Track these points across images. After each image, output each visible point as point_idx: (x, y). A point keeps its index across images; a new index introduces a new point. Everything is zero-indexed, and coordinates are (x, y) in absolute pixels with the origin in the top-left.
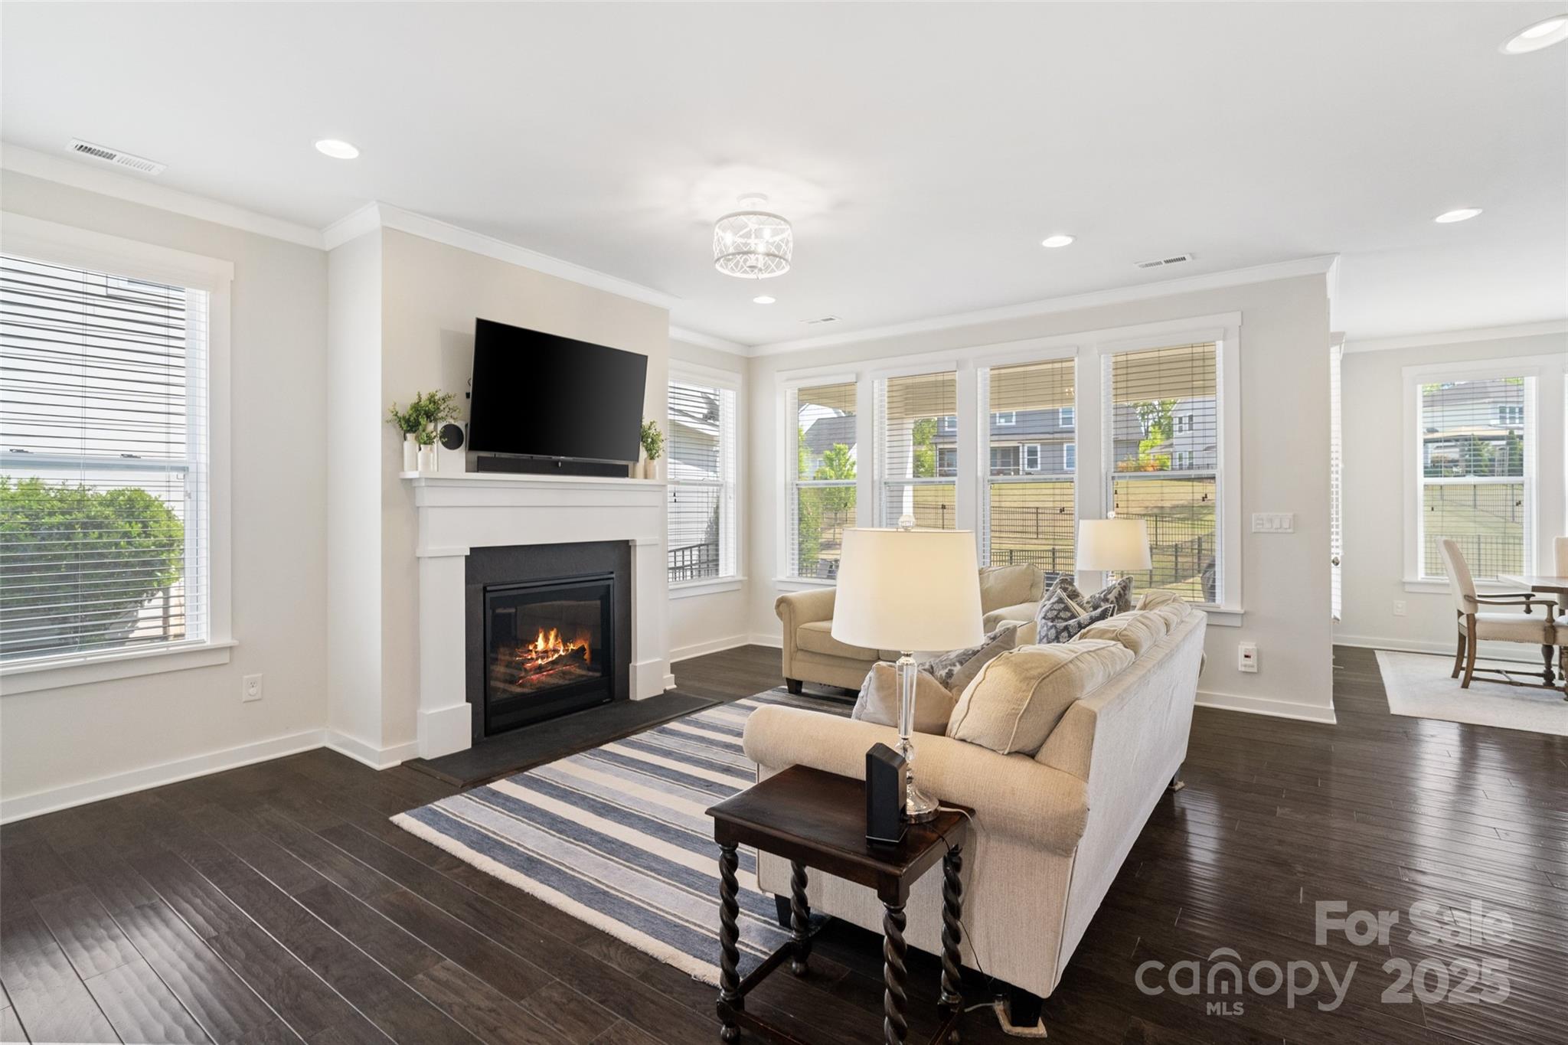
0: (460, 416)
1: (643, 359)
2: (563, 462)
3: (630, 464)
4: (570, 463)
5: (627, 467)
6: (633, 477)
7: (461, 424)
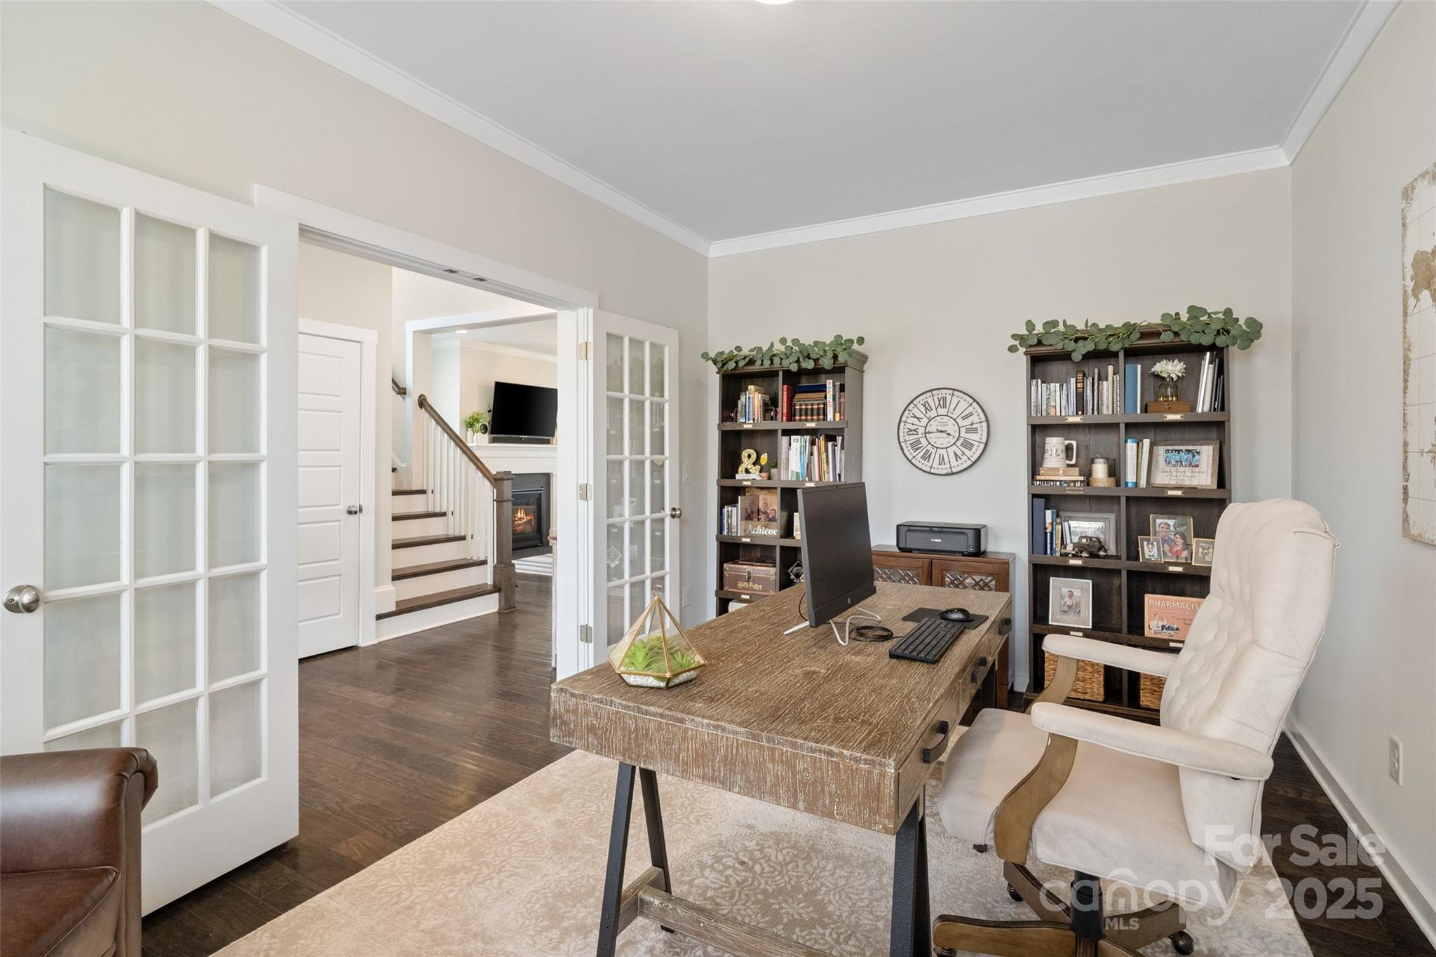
0: (486, 419)
1: (555, 391)
2: (525, 438)
3: (550, 438)
4: (527, 438)
5: (549, 440)
6: (552, 444)
7: (487, 424)
